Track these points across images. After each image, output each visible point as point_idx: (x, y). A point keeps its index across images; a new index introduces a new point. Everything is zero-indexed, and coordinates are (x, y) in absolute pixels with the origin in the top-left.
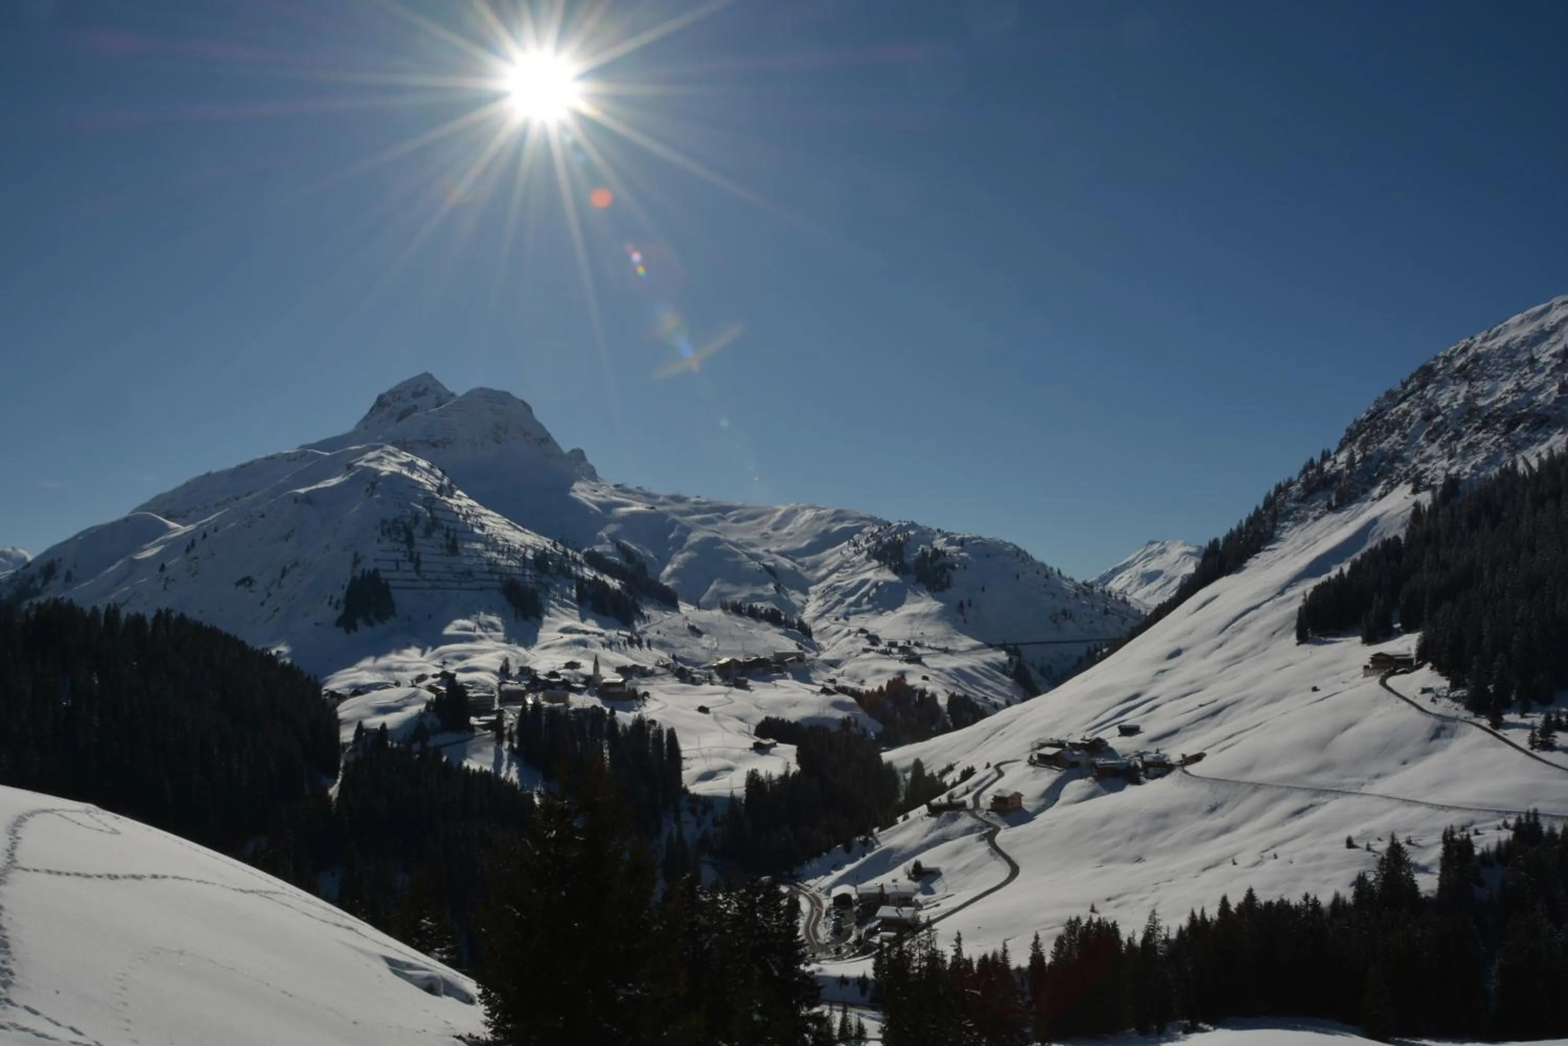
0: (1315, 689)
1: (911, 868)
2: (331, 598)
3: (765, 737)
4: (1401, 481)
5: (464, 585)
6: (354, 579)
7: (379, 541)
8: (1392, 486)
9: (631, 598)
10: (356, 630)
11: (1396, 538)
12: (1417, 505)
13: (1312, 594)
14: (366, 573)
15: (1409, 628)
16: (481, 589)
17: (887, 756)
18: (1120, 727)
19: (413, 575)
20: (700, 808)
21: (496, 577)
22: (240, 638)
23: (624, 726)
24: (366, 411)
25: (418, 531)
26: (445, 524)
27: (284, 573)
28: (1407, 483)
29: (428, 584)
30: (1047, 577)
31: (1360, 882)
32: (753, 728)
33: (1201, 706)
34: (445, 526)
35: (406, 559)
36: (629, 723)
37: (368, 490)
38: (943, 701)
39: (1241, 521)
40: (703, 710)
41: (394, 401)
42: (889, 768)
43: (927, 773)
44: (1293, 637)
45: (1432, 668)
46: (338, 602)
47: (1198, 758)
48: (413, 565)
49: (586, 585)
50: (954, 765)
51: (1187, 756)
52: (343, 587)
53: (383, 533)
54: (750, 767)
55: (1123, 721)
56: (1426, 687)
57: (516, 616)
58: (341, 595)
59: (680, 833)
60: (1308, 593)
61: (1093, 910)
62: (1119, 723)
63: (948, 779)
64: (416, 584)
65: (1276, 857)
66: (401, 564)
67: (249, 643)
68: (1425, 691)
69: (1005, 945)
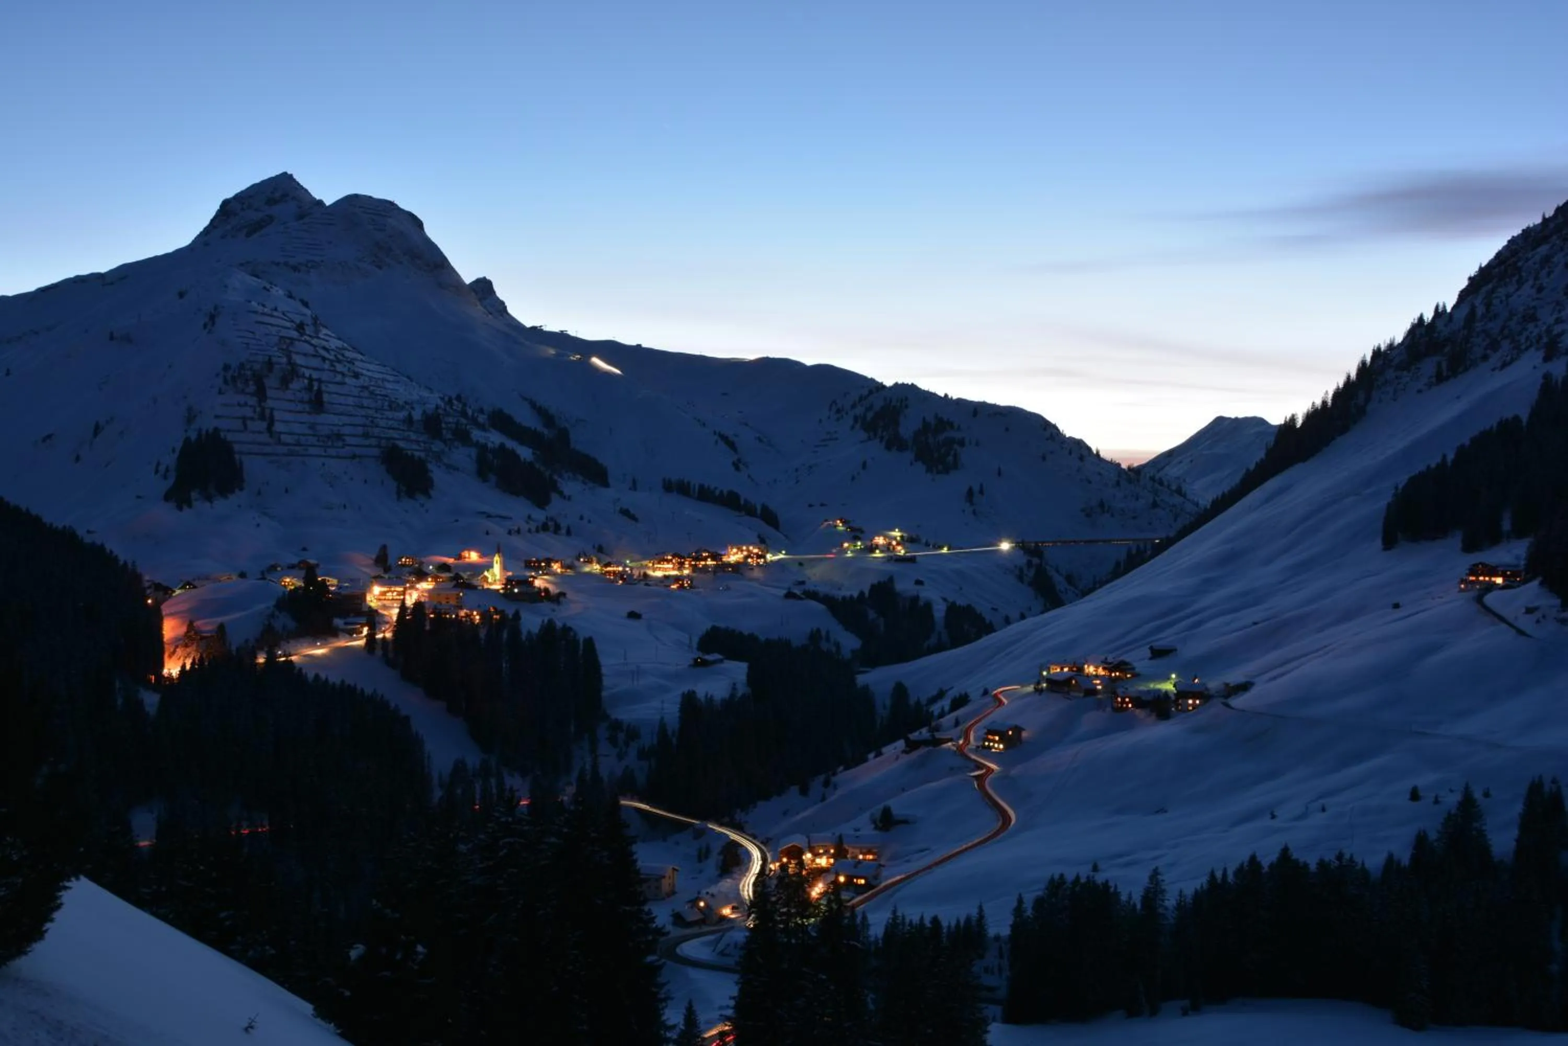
0: (1396, 606)
1: (878, 816)
2: (158, 464)
3: (708, 653)
4: (1531, 346)
5: (332, 452)
6: (187, 441)
7: (220, 392)
8: (1518, 351)
9: (547, 474)
10: (190, 506)
11: (1516, 418)
12: (1547, 377)
13: (1405, 487)
14: (204, 432)
15: (1518, 533)
16: (354, 457)
17: (861, 679)
18: (1151, 648)
19: (265, 438)
20: (621, 736)
21: (373, 441)
22: (34, 512)
23: (529, 632)
24: (206, 223)
25: (271, 382)
26: (307, 373)
27: (97, 430)
28: (1538, 349)
29: (284, 449)
30: (1081, 458)
31: (1421, 841)
32: (695, 640)
33: (1255, 624)
34: (307, 375)
35: (256, 416)
36: (535, 630)
37: (205, 326)
38: (939, 611)
39: (1327, 392)
40: (633, 615)
41: (243, 209)
42: (866, 694)
43: (912, 701)
44: (1379, 543)
45: (1541, 584)
46: (167, 470)
47: (1244, 687)
48: (264, 425)
49: (490, 456)
50: (947, 691)
51: (1232, 685)
52: (174, 451)
53: (226, 382)
54: (685, 688)
55: (1157, 640)
56: (1531, 606)
57: (398, 493)
58: (170, 460)
59: (595, 766)
60: (1400, 487)
61: (1095, 868)
62: (1148, 643)
63: (936, 708)
64: (268, 449)
65: (1324, 810)
66: (249, 423)
67: (47, 519)
68: (1529, 611)
69: (981, 908)
